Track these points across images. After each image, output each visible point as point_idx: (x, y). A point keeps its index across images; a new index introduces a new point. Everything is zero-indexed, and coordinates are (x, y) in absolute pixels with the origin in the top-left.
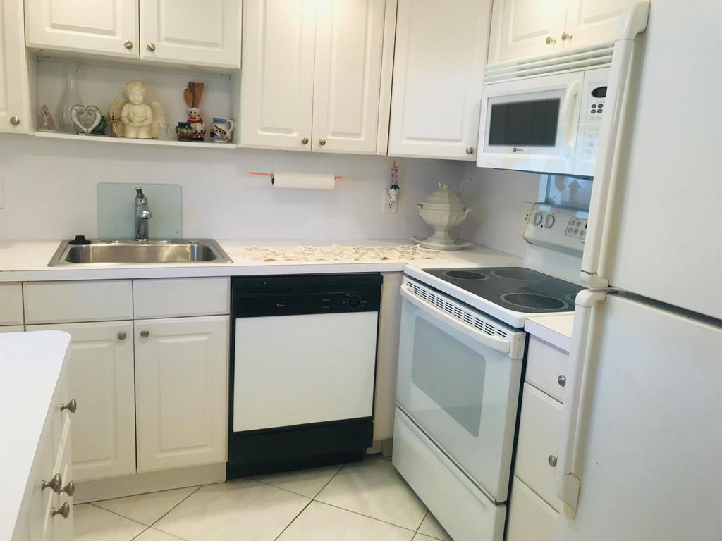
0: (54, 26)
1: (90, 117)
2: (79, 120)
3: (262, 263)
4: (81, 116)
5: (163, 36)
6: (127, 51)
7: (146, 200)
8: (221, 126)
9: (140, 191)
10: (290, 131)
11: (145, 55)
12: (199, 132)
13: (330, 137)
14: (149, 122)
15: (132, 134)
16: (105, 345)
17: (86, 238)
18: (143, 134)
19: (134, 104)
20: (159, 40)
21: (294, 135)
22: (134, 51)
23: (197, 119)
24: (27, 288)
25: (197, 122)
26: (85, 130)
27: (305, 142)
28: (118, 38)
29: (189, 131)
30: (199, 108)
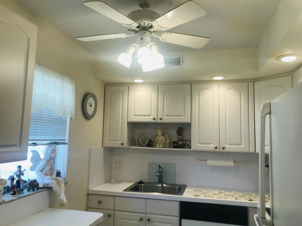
0: (135, 116)
1: (145, 141)
2: (142, 142)
3: (194, 197)
4: (142, 141)
5: (165, 115)
6: (154, 121)
7: (162, 169)
8: (187, 142)
9: (159, 166)
10: (210, 144)
11: (159, 121)
12: (181, 144)
13: (227, 146)
14: (163, 142)
15: (157, 146)
16: (136, 222)
17: (143, 181)
18: (161, 146)
19: (159, 136)
20: (164, 116)
21: (212, 145)
22: (156, 120)
23: (180, 140)
24: (116, 198)
25: (180, 141)
26: (143, 145)
27: (216, 148)
28: (151, 117)
29: (176, 144)
30: (181, 136)
